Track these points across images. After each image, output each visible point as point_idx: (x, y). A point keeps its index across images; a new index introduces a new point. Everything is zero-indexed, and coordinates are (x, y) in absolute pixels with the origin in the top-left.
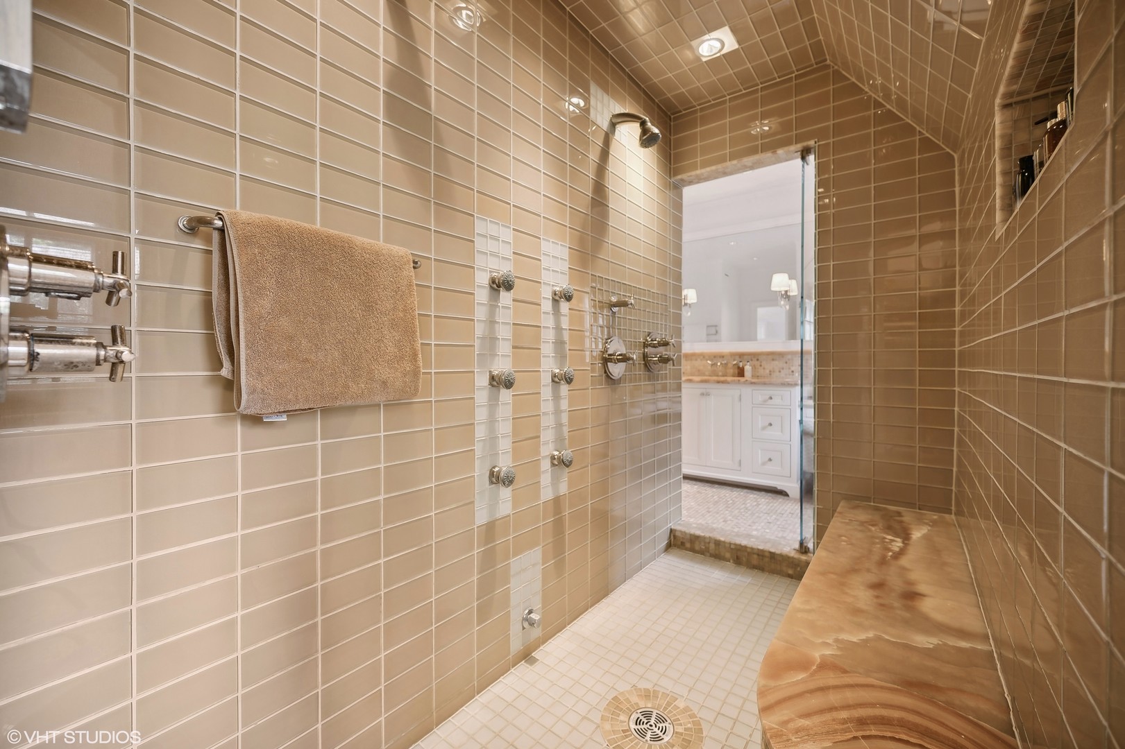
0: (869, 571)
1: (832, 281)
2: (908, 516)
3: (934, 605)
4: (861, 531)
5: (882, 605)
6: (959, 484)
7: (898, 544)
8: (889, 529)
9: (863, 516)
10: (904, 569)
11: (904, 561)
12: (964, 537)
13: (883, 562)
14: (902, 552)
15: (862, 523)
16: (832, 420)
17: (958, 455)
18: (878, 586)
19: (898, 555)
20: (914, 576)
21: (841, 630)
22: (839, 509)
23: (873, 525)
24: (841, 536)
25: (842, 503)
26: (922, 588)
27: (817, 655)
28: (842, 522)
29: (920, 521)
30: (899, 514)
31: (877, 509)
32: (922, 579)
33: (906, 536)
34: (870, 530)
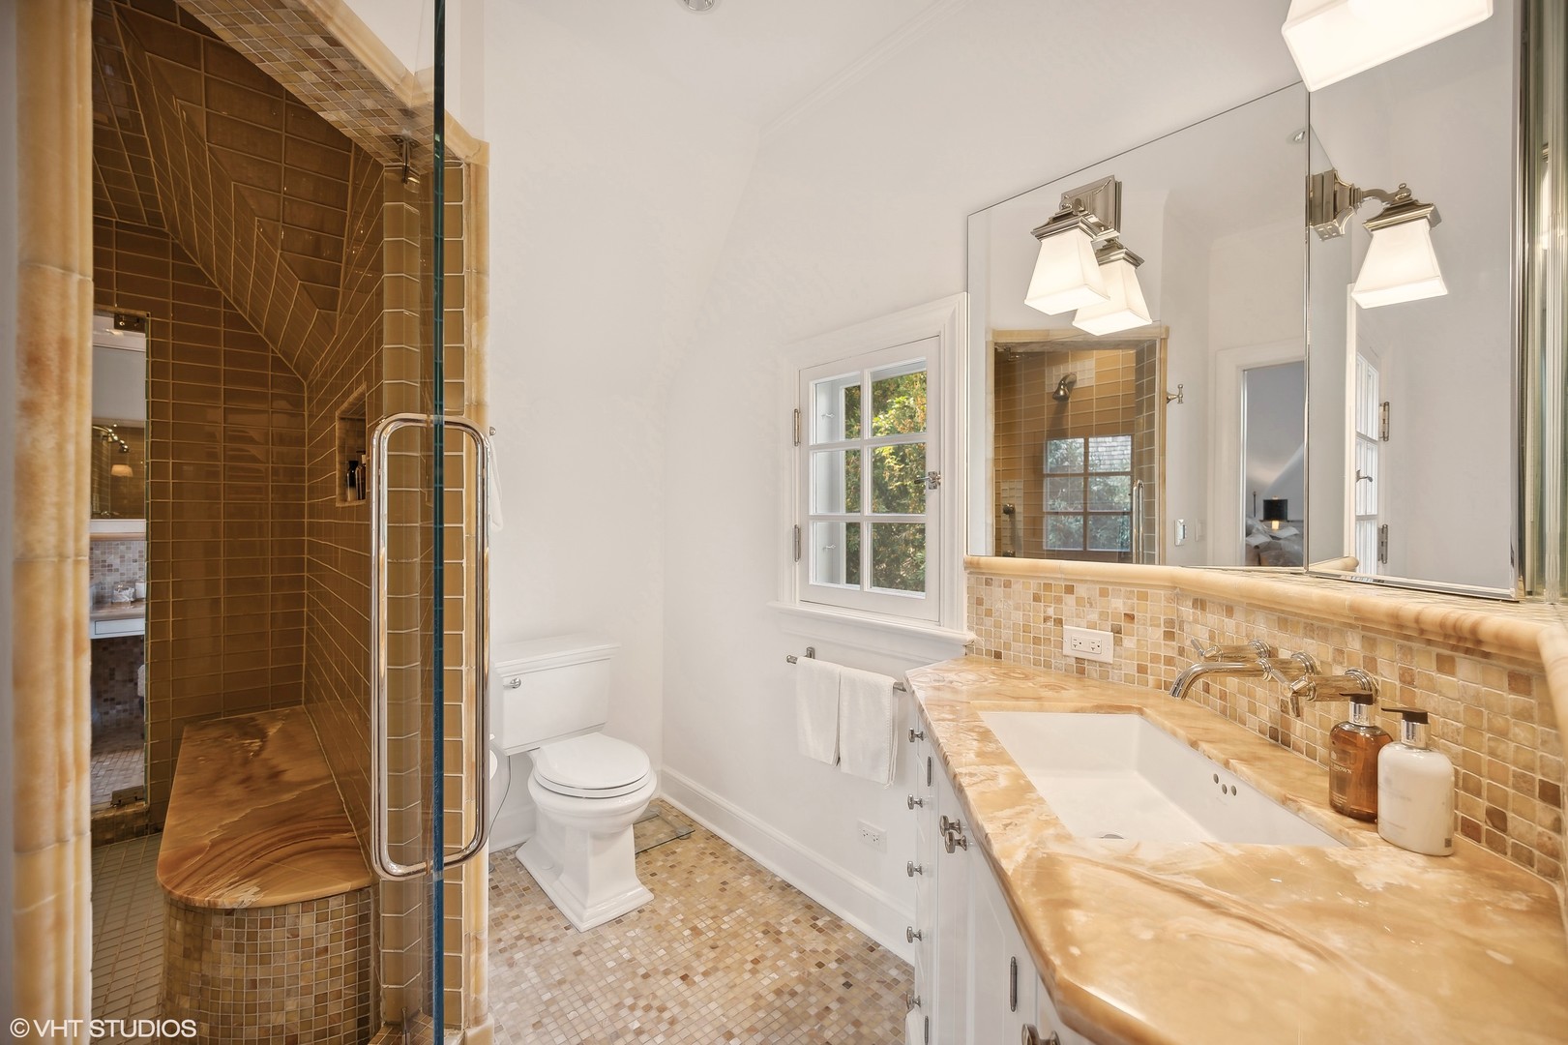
0: (234, 773)
1: (171, 481)
2: (260, 718)
3: (295, 771)
4: (217, 746)
5: (252, 790)
6: (308, 675)
7: (257, 744)
8: (246, 735)
9: (215, 733)
10: (266, 760)
11: (265, 755)
12: (313, 719)
13: (246, 762)
14: (262, 748)
15: (216, 739)
16: (171, 639)
17: (307, 652)
18: (246, 780)
19: (257, 754)
20: (274, 762)
21: (222, 819)
22: (184, 735)
23: (228, 737)
24: (196, 758)
25: (186, 729)
26: (282, 767)
27: (207, 842)
28: (193, 746)
29: (274, 719)
30: (253, 719)
31: (227, 722)
32: (281, 761)
33: (262, 735)
34: (227, 743)
